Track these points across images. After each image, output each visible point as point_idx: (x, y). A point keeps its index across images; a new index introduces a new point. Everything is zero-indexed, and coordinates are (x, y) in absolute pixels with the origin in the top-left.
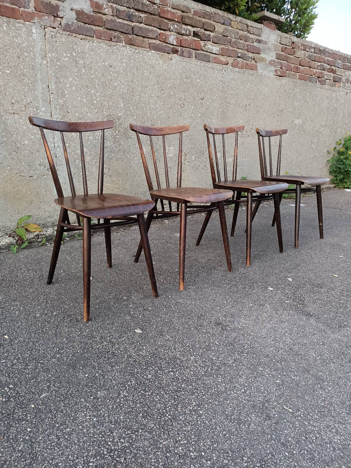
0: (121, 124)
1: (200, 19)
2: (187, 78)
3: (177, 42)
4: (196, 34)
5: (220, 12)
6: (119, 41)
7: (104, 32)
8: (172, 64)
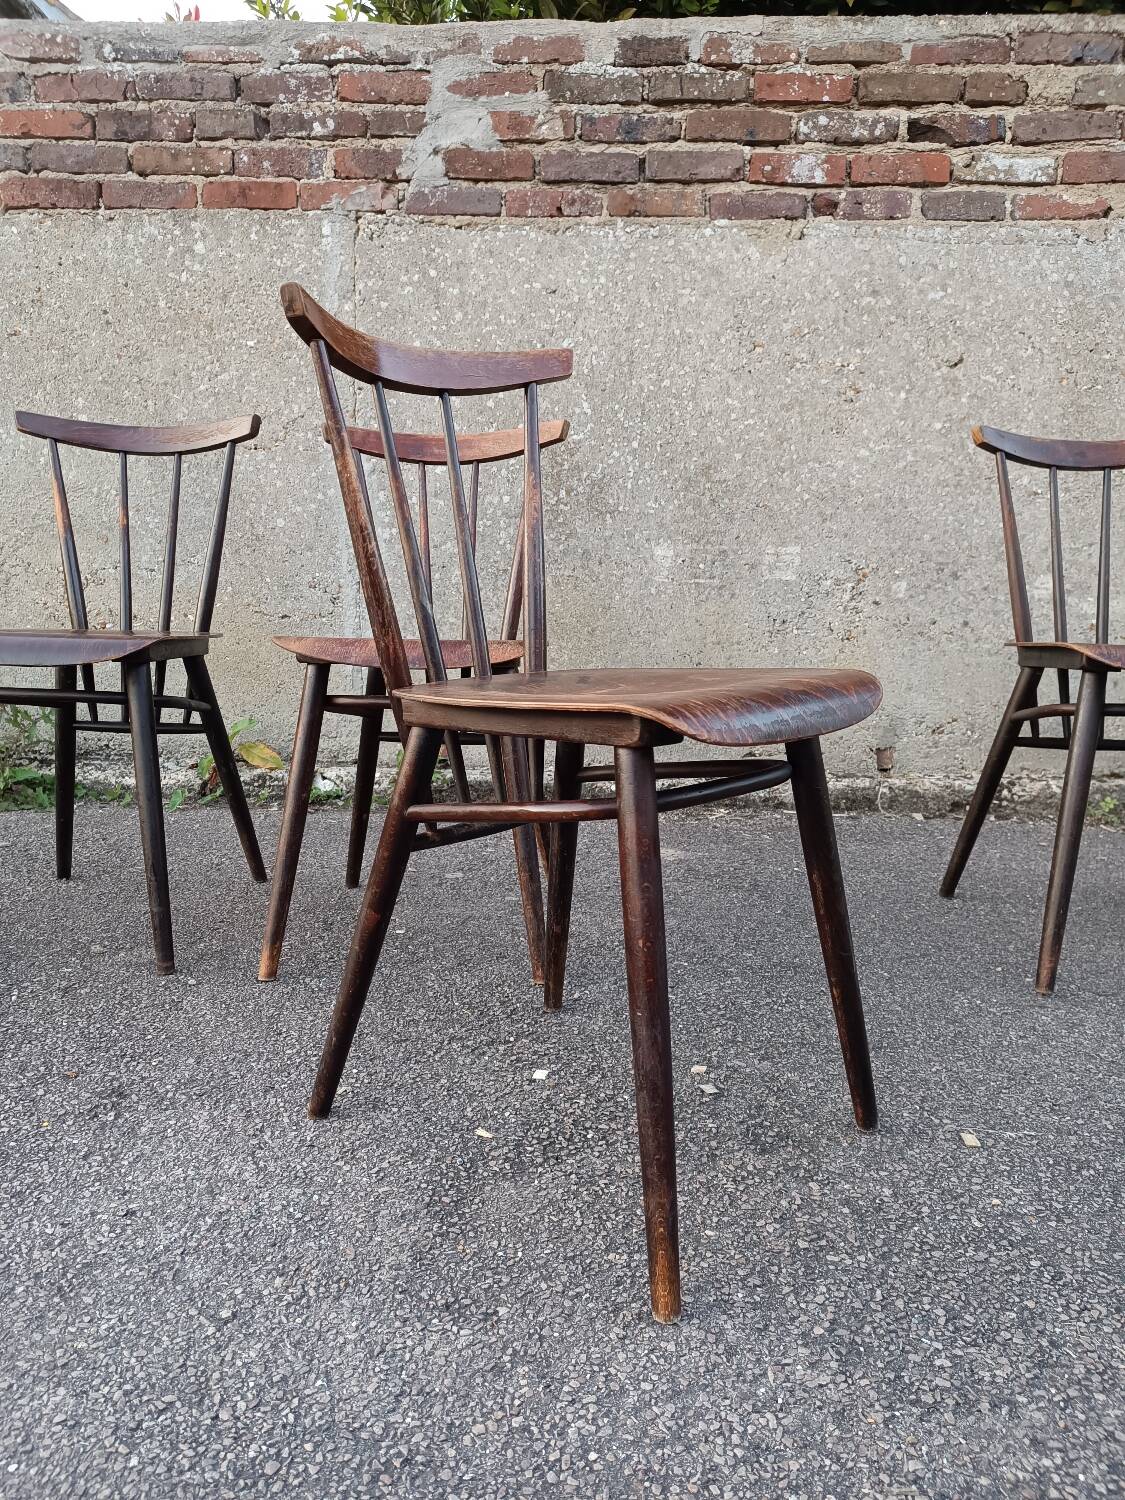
0: (578, 468)
1: (946, 69)
2: (875, 293)
3: (827, 174)
4: (917, 131)
5: (1058, 22)
6: (587, 208)
7: (535, 194)
8: (804, 252)
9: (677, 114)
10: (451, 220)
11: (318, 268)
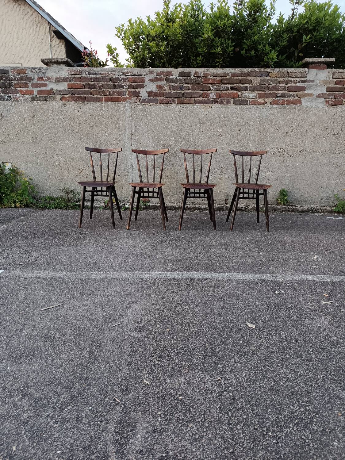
0: (172, 149)
1: (237, 78)
2: (225, 118)
3: (216, 96)
4: (232, 89)
5: (257, 70)
6: (173, 102)
7: (164, 99)
8: (212, 110)
9: (189, 86)
10: (149, 104)
11: (125, 113)
